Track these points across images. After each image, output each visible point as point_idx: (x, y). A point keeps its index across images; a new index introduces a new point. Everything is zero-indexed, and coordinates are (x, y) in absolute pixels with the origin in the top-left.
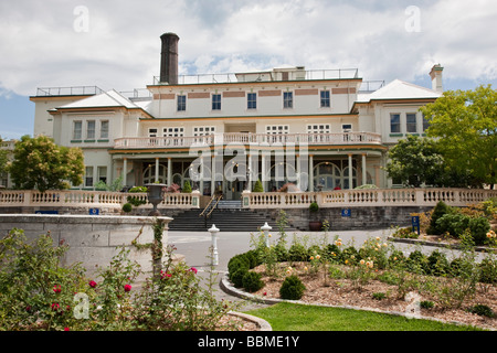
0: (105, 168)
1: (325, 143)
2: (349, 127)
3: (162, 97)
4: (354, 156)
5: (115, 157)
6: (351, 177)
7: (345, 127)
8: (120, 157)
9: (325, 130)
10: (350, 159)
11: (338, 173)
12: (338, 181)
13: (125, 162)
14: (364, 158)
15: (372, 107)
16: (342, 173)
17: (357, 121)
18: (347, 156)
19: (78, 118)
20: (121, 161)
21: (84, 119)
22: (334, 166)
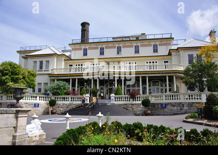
0: (47, 83)
1: (155, 70)
2: (167, 62)
3: (76, 49)
4: (169, 77)
5: (52, 78)
6: (168, 88)
7: (165, 62)
8: (53, 78)
9: (155, 64)
10: (167, 78)
11: (162, 86)
12: (162, 90)
13: (56, 80)
14: (174, 77)
15: (179, 51)
16: (164, 86)
17: (171, 59)
18: (166, 76)
19: (35, 60)
20: (54, 80)
21: (38, 60)
22: (160, 82)
